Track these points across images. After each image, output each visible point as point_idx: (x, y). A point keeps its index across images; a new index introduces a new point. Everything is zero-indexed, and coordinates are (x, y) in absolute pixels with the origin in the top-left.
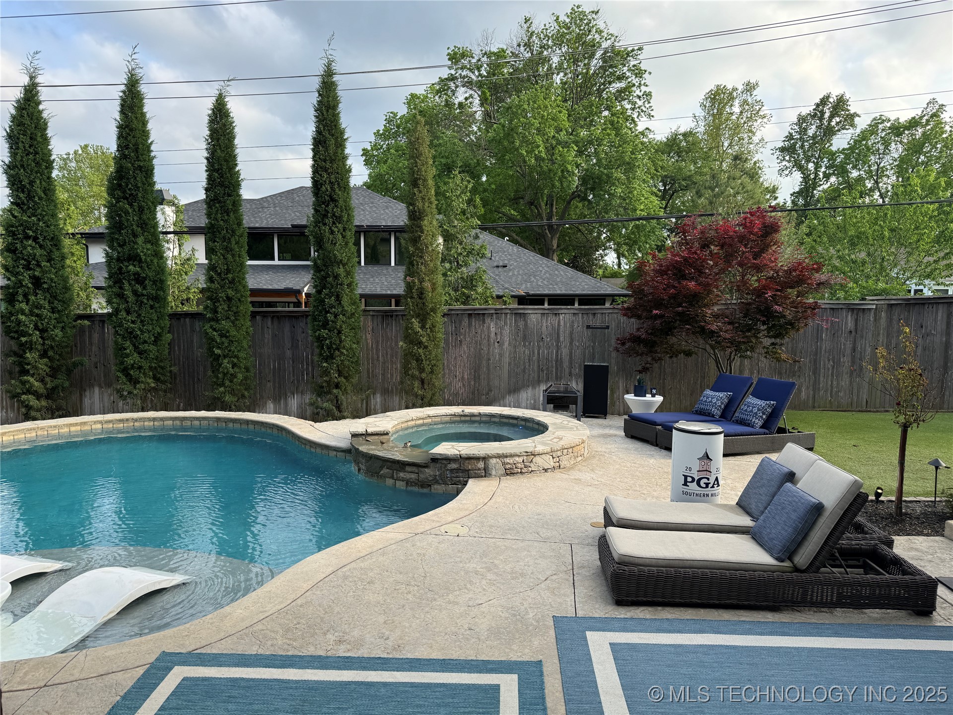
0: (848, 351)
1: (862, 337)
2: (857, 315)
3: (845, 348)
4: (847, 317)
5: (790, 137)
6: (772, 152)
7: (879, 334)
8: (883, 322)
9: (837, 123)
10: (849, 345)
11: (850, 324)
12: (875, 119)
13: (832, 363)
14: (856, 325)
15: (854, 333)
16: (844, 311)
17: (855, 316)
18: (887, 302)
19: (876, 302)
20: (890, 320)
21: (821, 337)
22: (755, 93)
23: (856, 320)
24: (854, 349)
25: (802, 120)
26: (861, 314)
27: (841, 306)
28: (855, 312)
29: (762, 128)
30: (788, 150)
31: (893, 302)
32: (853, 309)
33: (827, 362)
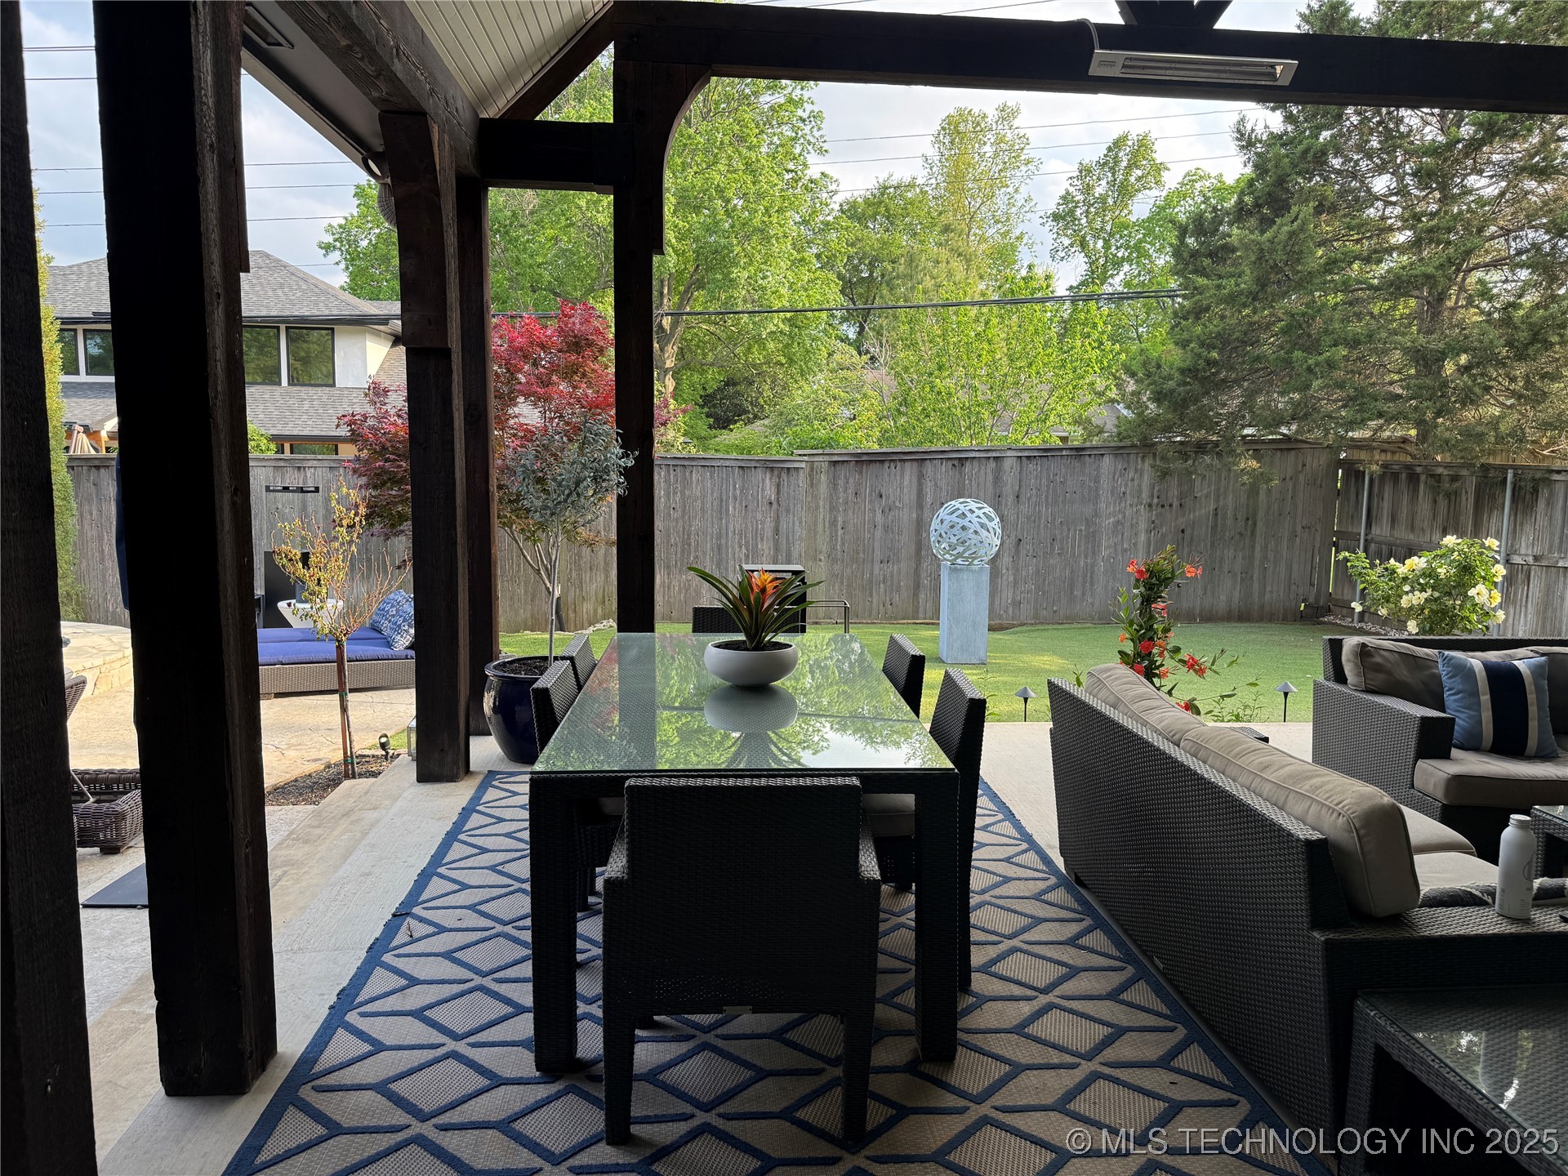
0: (769, 532)
1: (788, 511)
2: (779, 477)
3: (763, 529)
4: (763, 480)
5: (1066, 198)
6: (1041, 221)
7: (817, 507)
8: (823, 488)
9: (1139, 179)
10: (769, 525)
11: (770, 491)
12: (1188, 174)
13: (744, 550)
14: (778, 493)
15: (775, 506)
16: (759, 470)
17: (775, 479)
18: (827, 458)
19: (806, 458)
20: (834, 484)
21: (727, 510)
22: (1016, 123)
23: (778, 486)
24: (777, 531)
25: (1085, 171)
26: (784, 475)
27: (753, 464)
28: (776, 472)
29: (1028, 181)
30: (1063, 217)
31: (836, 458)
32: (772, 469)
33: (737, 549)
